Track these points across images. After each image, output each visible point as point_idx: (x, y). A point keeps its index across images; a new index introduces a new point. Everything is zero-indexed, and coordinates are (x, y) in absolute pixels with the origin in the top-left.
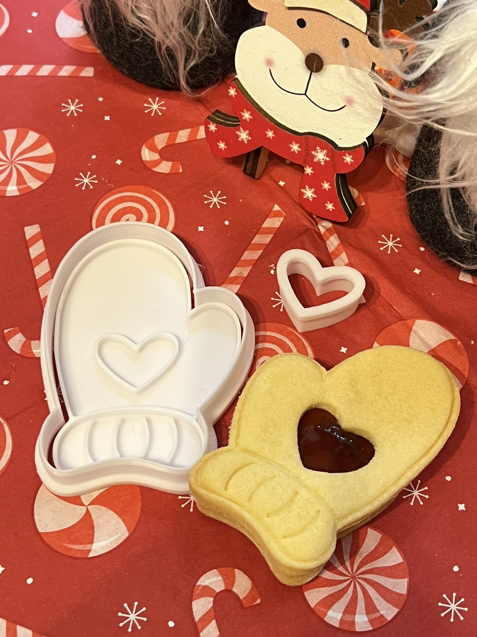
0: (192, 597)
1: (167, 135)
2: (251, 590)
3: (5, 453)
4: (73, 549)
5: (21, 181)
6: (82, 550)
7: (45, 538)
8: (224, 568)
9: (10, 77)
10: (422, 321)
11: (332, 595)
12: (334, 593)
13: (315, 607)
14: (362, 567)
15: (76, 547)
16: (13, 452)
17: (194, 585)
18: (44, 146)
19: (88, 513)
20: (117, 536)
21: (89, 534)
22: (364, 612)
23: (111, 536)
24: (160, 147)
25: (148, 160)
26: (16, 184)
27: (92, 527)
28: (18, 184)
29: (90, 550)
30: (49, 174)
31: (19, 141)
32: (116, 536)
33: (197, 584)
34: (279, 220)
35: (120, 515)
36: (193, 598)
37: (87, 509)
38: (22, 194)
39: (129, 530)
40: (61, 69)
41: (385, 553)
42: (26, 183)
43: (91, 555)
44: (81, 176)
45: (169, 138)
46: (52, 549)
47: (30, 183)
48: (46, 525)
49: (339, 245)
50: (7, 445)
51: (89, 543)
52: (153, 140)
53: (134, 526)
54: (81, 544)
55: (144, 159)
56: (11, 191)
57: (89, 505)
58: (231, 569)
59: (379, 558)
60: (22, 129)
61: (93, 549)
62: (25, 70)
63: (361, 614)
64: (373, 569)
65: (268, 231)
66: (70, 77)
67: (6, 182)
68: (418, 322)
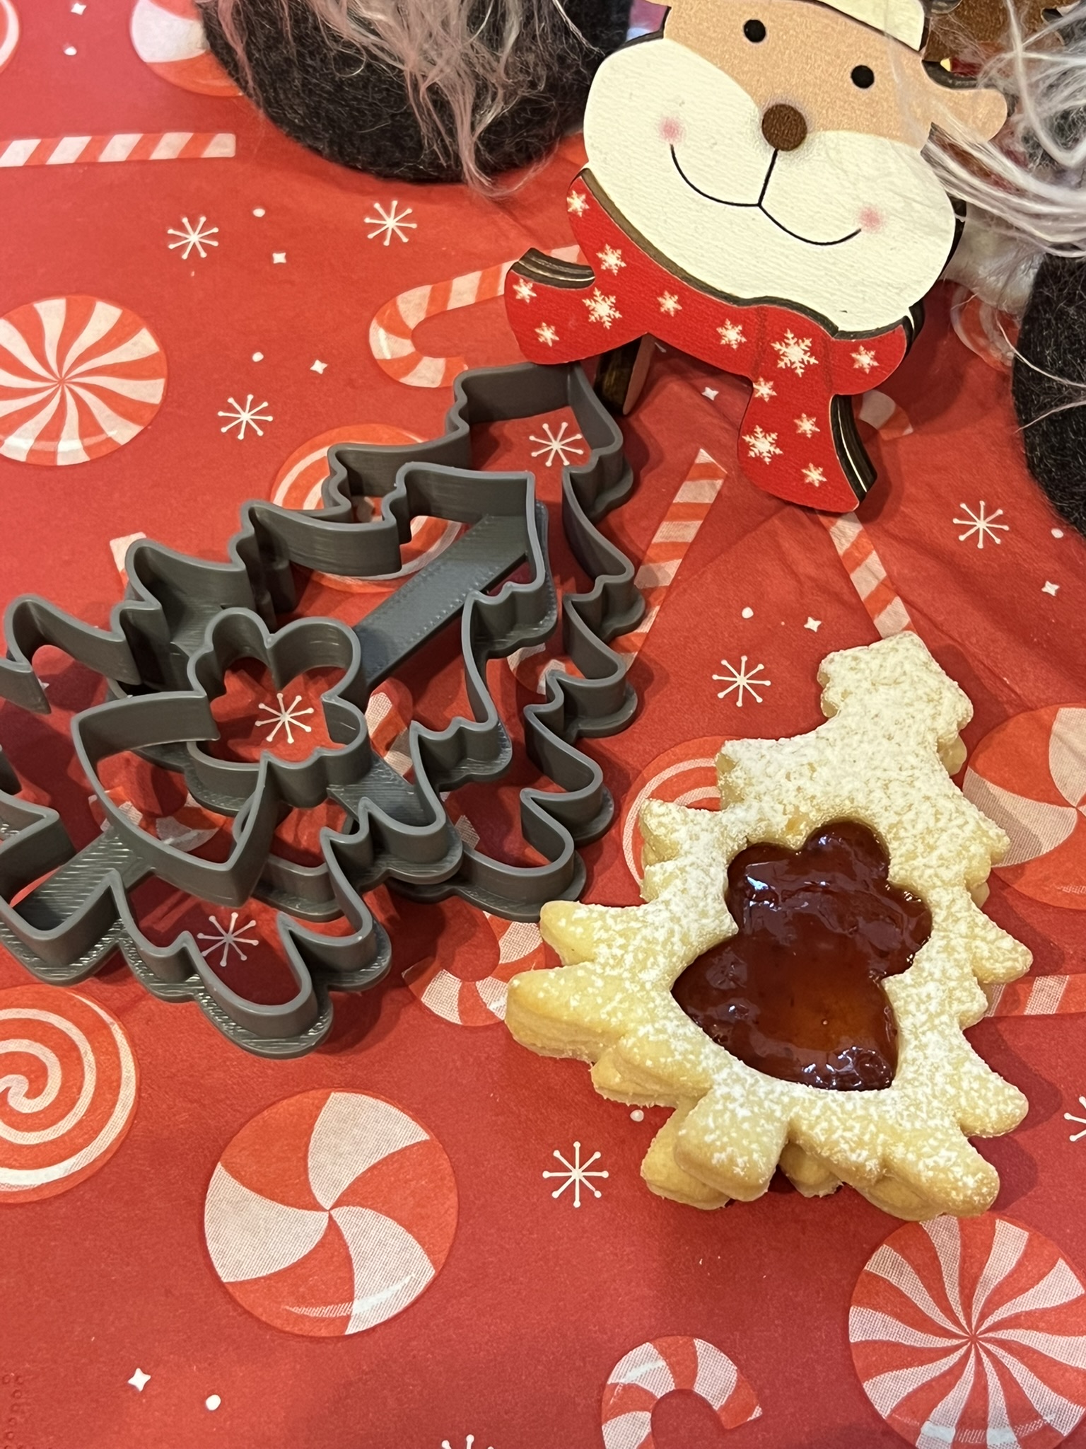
0: (600, 1415)
1: (425, 290)
2: (738, 1387)
3: (122, 1095)
4: (307, 1316)
5: (89, 426)
6: (329, 1318)
7: (238, 1295)
8: (670, 1339)
9: (36, 169)
10: (1074, 709)
11: (927, 1387)
12: (932, 1380)
13: (890, 1416)
14: (991, 1313)
15: (315, 1312)
16: (139, 1090)
17: (603, 1386)
18: (135, 339)
19: (332, 1225)
20: (409, 1277)
21: (340, 1278)
22: (1006, 1418)
23: (395, 1280)
24: (412, 323)
25: (388, 357)
26: (77, 434)
27: (348, 1259)
28: (83, 435)
29: (348, 1317)
30: (153, 406)
31: (73, 328)
32: (407, 1280)
33: (609, 1382)
34: (713, 486)
35: (409, 1229)
36: (603, 1416)
37: (330, 1217)
38: (94, 457)
39: (434, 1263)
40: (155, 142)
41: (1041, 1277)
42: (101, 431)
43: (351, 1330)
44: (231, 404)
45: (432, 299)
46: (258, 1320)
47: (112, 429)
48: (239, 1264)
49: (860, 536)
50: (124, 1074)
51: (343, 1301)
52: (395, 305)
53: (446, 1253)
54: (326, 1304)
55: (377, 355)
56: (66, 454)
57: (332, 1208)
58: (685, 1339)
59: (1027, 1290)
60: (79, 298)
61: (353, 1314)
62: (69, 150)
63: (1000, 1425)
64: (1017, 1316)
65: (690, 511)
66: (180, 161)
67: (52, 432)
68: (1064, 712)
